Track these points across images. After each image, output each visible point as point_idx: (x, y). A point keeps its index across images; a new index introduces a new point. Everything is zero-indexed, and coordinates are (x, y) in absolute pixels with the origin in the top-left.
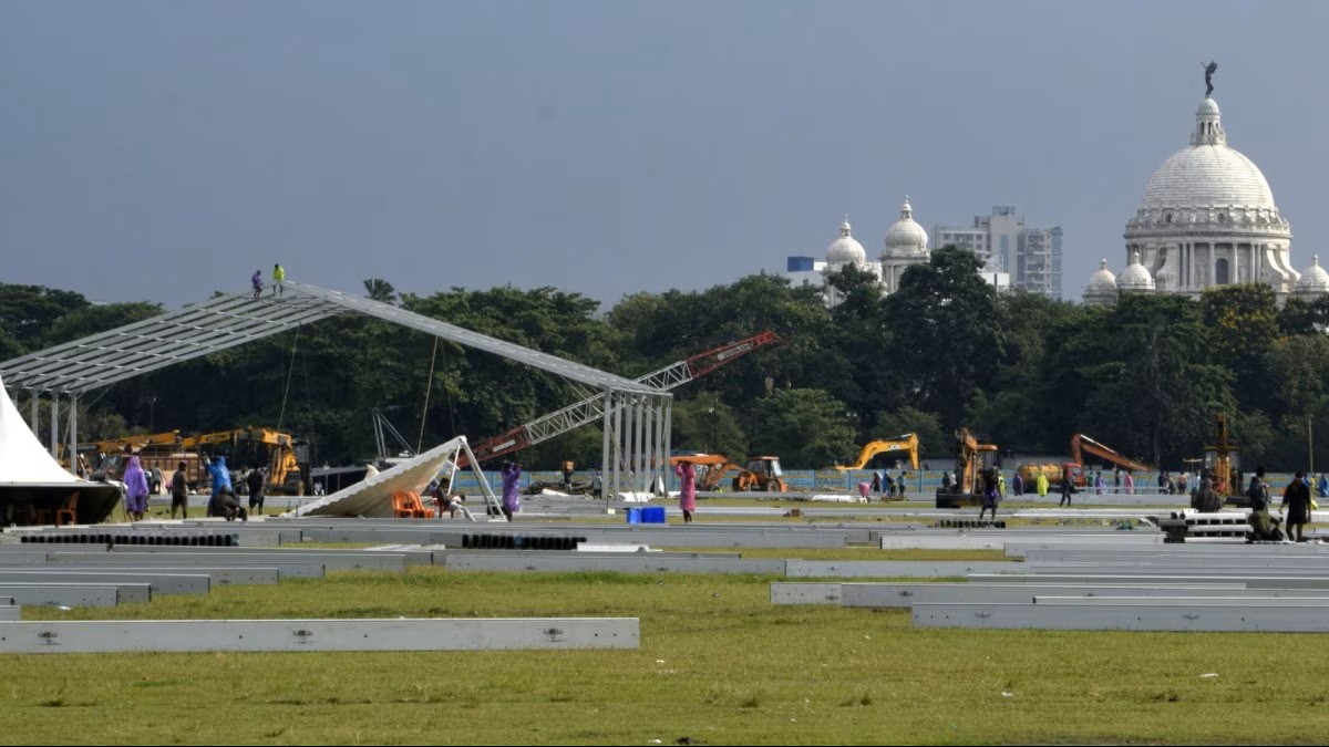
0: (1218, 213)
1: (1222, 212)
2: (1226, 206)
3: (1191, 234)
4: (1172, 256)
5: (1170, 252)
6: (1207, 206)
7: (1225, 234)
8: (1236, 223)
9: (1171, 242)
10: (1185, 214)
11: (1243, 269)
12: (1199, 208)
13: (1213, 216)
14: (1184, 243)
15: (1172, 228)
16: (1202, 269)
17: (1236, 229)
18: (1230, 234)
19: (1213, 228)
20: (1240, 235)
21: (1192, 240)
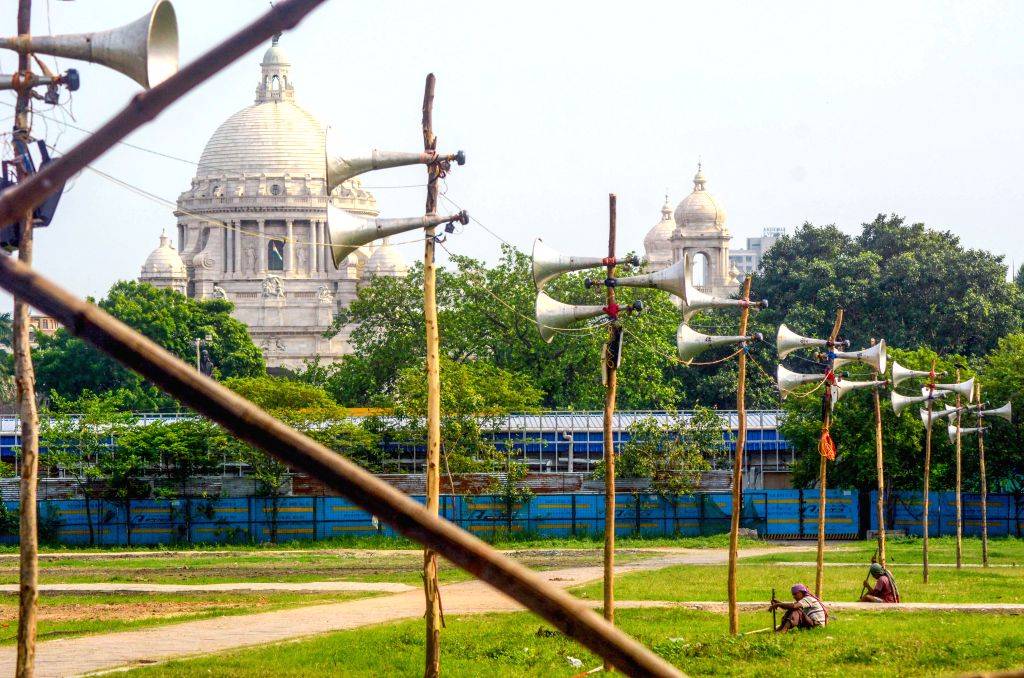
0: (272, 183)
1: (276, 183)
2: (281, 175)
3: (236, 210)
4: (216, 235)
5: (212, 232)
6: (258, 175)
7: (276, 209)
8: (290, 196)
9: (212, 221)
10: (233, 185)
11: (302, 251)
12: (250, 179)
13: (264, 189)
14: (228, 221)
15: (216, 204)
16: (250, 252)
17: (291, 202)
18: (283, 209)
19: (260, 202)
20: (295, 210)
21: (237, 217)
